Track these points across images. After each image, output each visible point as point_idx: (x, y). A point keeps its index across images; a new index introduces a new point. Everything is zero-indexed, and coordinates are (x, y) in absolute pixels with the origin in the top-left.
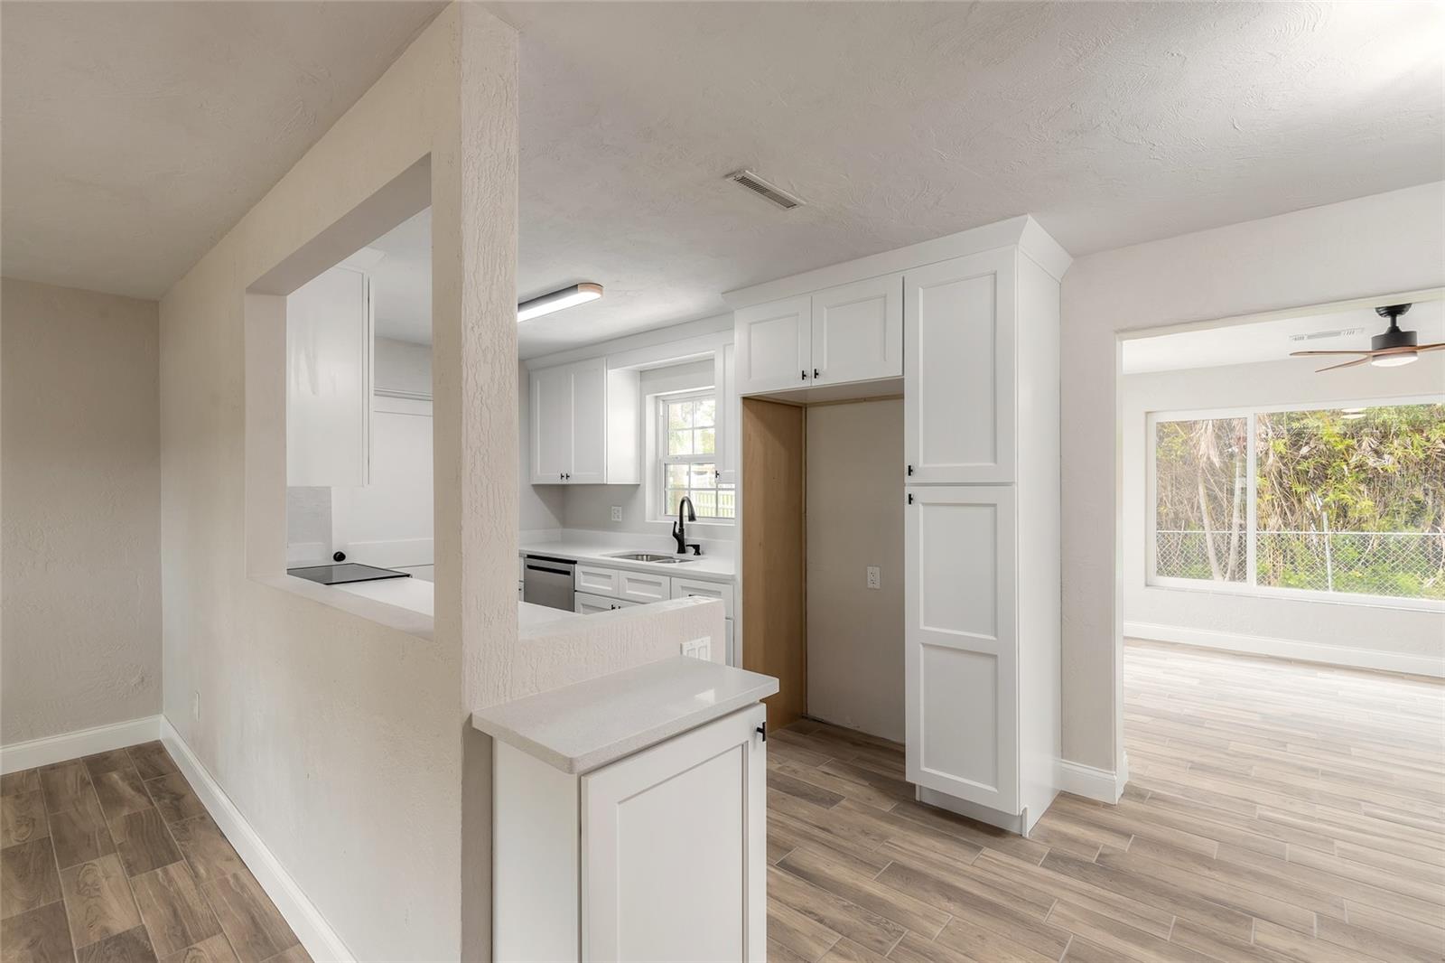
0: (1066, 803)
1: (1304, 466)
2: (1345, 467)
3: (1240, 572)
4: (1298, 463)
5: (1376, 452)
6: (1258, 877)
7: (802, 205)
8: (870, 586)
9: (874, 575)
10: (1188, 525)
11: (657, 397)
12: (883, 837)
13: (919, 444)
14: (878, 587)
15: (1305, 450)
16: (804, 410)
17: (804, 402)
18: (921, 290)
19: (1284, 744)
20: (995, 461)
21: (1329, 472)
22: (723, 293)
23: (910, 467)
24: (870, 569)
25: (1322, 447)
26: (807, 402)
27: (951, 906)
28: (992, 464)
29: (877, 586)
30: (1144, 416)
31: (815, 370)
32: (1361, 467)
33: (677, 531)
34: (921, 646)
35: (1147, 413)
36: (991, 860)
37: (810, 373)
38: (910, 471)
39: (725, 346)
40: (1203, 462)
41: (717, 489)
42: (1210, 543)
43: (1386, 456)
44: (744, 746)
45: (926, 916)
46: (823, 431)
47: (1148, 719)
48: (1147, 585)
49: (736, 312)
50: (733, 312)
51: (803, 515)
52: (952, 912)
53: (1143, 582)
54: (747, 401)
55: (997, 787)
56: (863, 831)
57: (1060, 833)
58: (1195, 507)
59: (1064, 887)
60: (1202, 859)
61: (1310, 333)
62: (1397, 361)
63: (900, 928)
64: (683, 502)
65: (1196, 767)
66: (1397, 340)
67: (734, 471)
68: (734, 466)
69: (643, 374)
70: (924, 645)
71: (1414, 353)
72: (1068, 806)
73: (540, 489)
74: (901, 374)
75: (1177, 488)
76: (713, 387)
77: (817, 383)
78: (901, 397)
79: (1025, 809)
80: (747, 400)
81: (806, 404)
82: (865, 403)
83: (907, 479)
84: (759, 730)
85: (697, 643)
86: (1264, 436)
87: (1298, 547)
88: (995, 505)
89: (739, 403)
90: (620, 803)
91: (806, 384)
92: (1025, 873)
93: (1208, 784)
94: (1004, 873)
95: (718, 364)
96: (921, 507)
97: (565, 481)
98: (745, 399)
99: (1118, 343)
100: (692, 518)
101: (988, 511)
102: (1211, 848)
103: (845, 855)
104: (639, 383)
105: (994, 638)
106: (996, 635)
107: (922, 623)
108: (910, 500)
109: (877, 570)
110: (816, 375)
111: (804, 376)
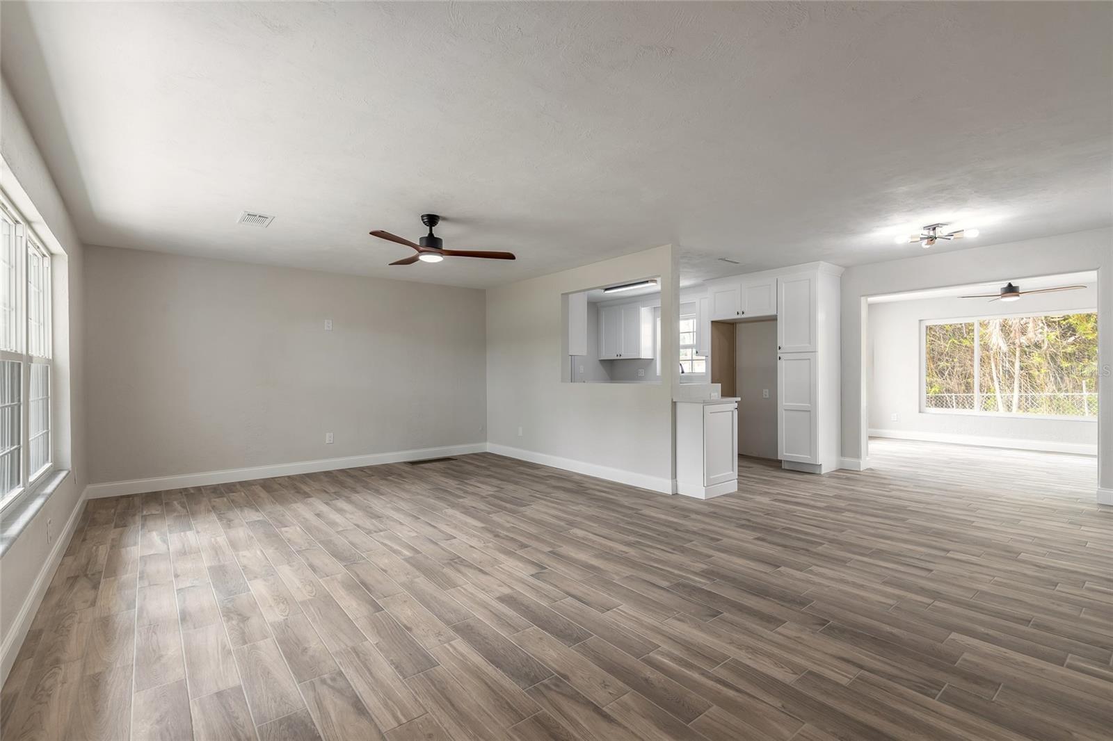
8: (764, 397)
9: (766, 393)
13: (782, 339)
16: (735, 326)
17: (736, 323)
18: (784, 283)
20: (810, 343)
21: (1086, 353)
23: (779, 346)
24: (764, 390)
28: (809, 345)
29: (768, 396)
30: (918, 322)
31: (743, 311)
35: (920, 321)
37: (740, 312)
38: (780, 348)
39: (701, 299)
41: (692, 360)
44: (733, 411)
46: (742, 334)
48: (920, 412)
49: (709, 288)
50: (707, 287)
53: (916, 410)
55: (810, 456)
57: (836, 475)
62: (1011, 299)
66: (1011, 291)
67: (707, 351)
68: (707, 348)
70: (785, 411)
71: (1018, 296)
73: (603, 362)
74: (776, 313)
76: (695, 314)
77: (743, 316)
78: (777, 320)
79: (822, 465)
80: (713, 322)
83: (779, 351)
86: (1040, 331)
88: (809, 359)
89: (710, 323)
91: (739, 317)
92: (820, 481)
95: (698, 306)
96: (784, 361)
97: (619, 358)
98: (712, 322)
99: (862, 301)
100: (682, 372)
101: (807, 361)
105: (809, 405)
106: (810, 403)
107: (784, 402)
108: (780, 358)
109: (767, 390)
110: (743, 313)
111: (738, 313)
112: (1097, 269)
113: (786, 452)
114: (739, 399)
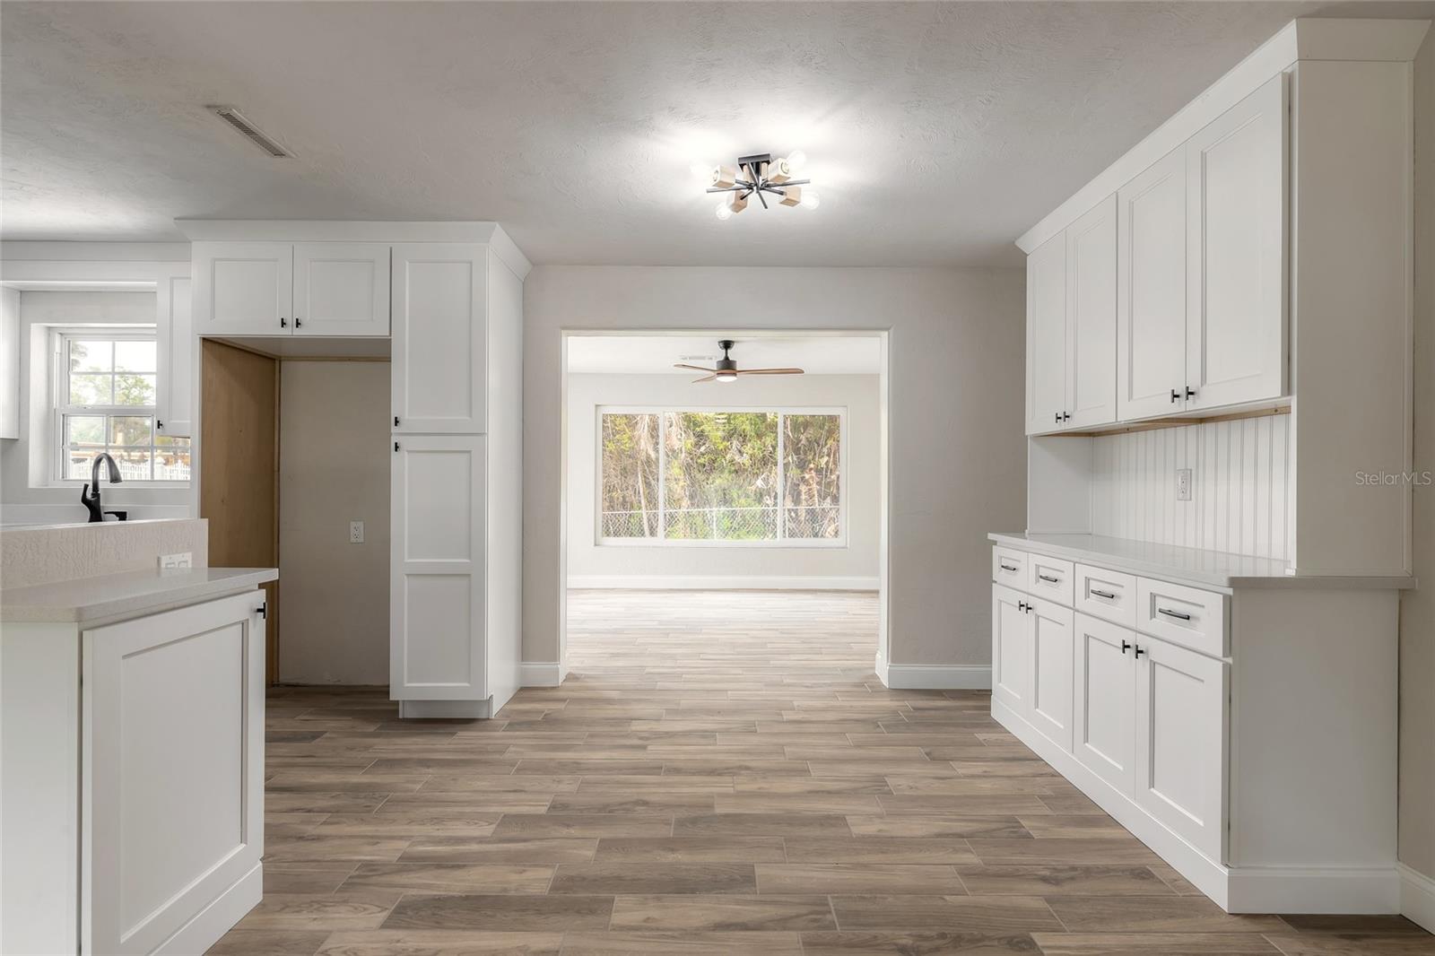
0: (525, 692)
1: (702, 461)
2: (723, 460)
3: (653, 532)
4: (699, 458)
5: (740, 451)
6: (639, 701)
7: (290, 157)
8: (353, 540)
9: (357, 530)
10: (632, 507)
11: (49, 328)
12: (367, 748)
13: (403, 400)
14: (362, 540)
15: (703, 449)
16: (277, 362)
17: (278, 354)
18: (407, 263)
19: (668, 634)
20: (471, 416)
21: (716, 465)
22: (175, 219)
23: (396, 418)
24: (353, 524)
25: (712, 447)
26: (282, 355)
27: (430, 770)
28: (468, 418)
30: (594, 408)
31: (297, 320)
32: (732, 461)
33: (89, 496)
34: (406, 577)
35: (597, 406)
36: (465, 737)
37: (290, 321)
38: (397, 422)
39: (172, 279)
40: (643, 456)
42: (645, 521)
43: (745, 455)
44: (244, 624)
45: (408, 782)
46: (299, 385)
47: (587, 635)
48: (596, 545)
49: (194, 243)
50: (190, 242)
51: (276, 473)
52: (430, 774)
53: (593, 541)
54: (208, 344)
55: (469, 682)
56: (348, 748)
57: (515, 710)
58: (636, 492)
59: (517, 738)
60: (609, 701)
61: (690, 355)
63: (386, 793)
64: (98, 462)
65: (614, 655)
66: (728, 366)
67: (189, 421)
68: (188, 416)
69: (24, 294)
70: (408, 575)
71: (735, 374)
72: (526, 694)
74: (388, 334)
75: (626, 477)
76: (155, 325)
77: (298, 332)
78: (388, 360)
79: (491, 697)
80: (207, 341)
81: (280, 357)
82: (349, 363)
83: (394, 429)
84: (259, 610)
85: (177, 558)
86: (679, 437)
87: (699, 520)
88: (469, 452)
89: (198, 344)
90: (124, 657)
91: (284, 333)
92: (490, 738)
93: (620, 663)
94: (473, 741)
95: (163, 299)
96: (406, 453)
98: (204, 341)
99: (564, 339)
100: (115, 479)
101: (466, 455)
102: (614, 695)
103: (329, 767)
104: (18, 305)
105: (468, 561)
106: (469, 557)
107: (406, 556)
108: (397, 448)
109: (361, 525)
110: (298, 324)
111: (283, 324)
112: (887, 329)
113: (408, 682)
114: (272, 574)
